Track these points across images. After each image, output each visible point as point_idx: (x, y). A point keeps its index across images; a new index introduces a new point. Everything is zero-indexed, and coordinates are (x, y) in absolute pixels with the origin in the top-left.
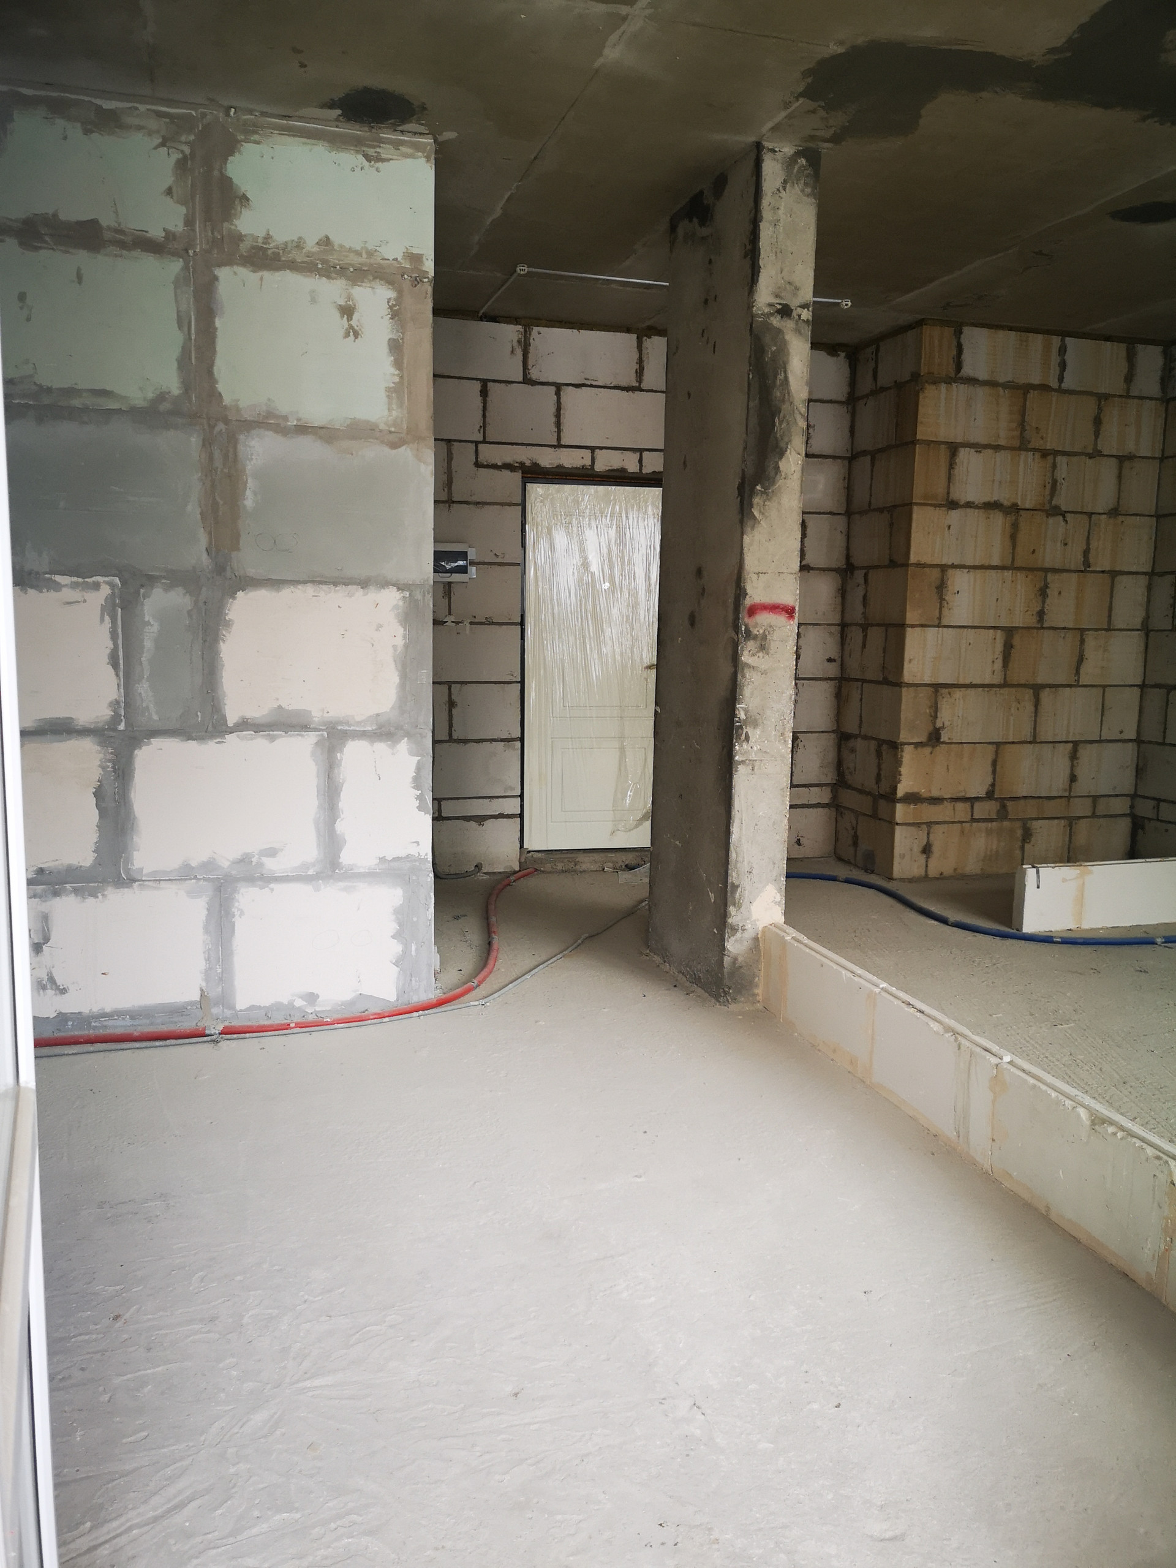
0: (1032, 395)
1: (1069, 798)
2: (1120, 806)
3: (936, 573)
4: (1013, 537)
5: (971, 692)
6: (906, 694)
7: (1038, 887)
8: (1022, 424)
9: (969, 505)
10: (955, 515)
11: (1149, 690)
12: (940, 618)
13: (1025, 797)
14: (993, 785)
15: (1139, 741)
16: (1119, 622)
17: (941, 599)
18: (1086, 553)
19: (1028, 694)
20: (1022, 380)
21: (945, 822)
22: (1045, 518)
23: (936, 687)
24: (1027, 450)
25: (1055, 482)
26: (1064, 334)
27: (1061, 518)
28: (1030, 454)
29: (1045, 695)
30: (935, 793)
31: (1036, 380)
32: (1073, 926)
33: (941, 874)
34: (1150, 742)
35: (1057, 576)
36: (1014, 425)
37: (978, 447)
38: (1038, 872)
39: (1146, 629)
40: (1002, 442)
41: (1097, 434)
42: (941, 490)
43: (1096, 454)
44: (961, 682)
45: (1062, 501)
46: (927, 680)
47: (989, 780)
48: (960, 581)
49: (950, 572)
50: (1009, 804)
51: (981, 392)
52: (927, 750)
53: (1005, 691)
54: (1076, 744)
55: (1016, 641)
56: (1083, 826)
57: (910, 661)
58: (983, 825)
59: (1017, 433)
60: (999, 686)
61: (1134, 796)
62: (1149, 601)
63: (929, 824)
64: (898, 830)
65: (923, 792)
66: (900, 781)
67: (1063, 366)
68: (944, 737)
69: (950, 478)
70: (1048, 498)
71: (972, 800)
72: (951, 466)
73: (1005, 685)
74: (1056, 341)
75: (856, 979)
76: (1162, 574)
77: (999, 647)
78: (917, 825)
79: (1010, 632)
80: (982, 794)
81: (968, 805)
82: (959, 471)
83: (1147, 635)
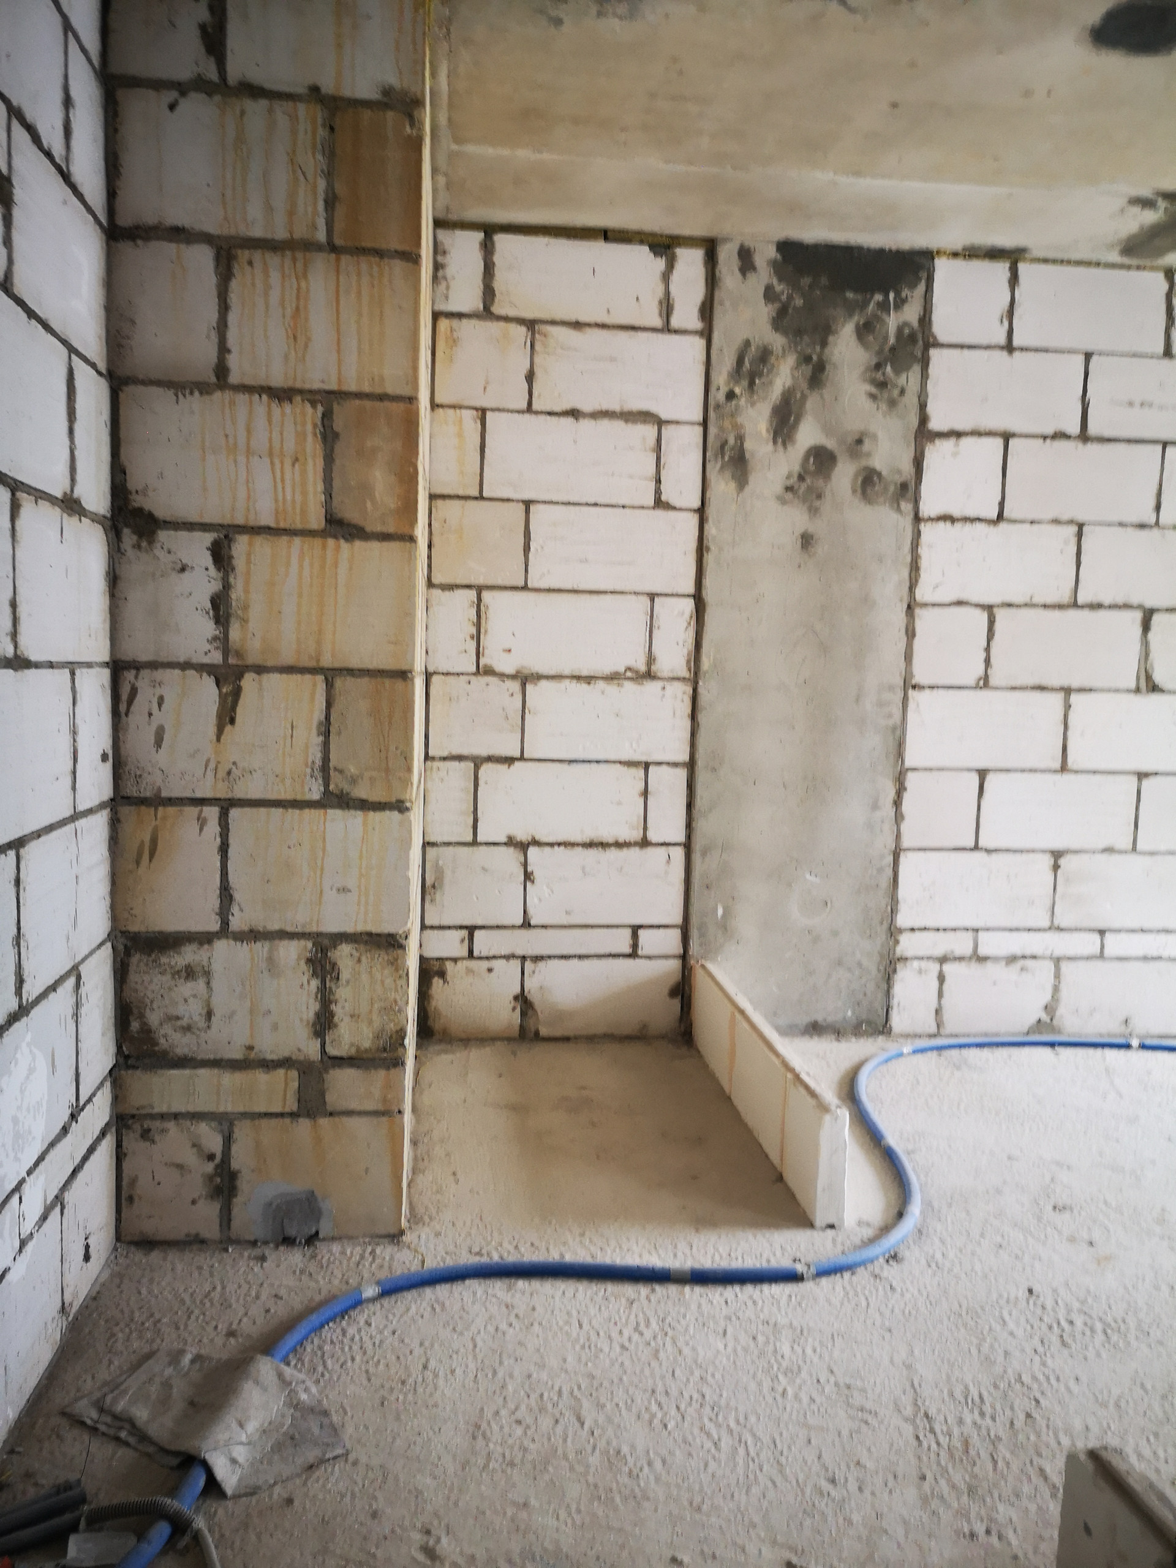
11: (437, 764)
34: (449, 844)
76: (449, 587)
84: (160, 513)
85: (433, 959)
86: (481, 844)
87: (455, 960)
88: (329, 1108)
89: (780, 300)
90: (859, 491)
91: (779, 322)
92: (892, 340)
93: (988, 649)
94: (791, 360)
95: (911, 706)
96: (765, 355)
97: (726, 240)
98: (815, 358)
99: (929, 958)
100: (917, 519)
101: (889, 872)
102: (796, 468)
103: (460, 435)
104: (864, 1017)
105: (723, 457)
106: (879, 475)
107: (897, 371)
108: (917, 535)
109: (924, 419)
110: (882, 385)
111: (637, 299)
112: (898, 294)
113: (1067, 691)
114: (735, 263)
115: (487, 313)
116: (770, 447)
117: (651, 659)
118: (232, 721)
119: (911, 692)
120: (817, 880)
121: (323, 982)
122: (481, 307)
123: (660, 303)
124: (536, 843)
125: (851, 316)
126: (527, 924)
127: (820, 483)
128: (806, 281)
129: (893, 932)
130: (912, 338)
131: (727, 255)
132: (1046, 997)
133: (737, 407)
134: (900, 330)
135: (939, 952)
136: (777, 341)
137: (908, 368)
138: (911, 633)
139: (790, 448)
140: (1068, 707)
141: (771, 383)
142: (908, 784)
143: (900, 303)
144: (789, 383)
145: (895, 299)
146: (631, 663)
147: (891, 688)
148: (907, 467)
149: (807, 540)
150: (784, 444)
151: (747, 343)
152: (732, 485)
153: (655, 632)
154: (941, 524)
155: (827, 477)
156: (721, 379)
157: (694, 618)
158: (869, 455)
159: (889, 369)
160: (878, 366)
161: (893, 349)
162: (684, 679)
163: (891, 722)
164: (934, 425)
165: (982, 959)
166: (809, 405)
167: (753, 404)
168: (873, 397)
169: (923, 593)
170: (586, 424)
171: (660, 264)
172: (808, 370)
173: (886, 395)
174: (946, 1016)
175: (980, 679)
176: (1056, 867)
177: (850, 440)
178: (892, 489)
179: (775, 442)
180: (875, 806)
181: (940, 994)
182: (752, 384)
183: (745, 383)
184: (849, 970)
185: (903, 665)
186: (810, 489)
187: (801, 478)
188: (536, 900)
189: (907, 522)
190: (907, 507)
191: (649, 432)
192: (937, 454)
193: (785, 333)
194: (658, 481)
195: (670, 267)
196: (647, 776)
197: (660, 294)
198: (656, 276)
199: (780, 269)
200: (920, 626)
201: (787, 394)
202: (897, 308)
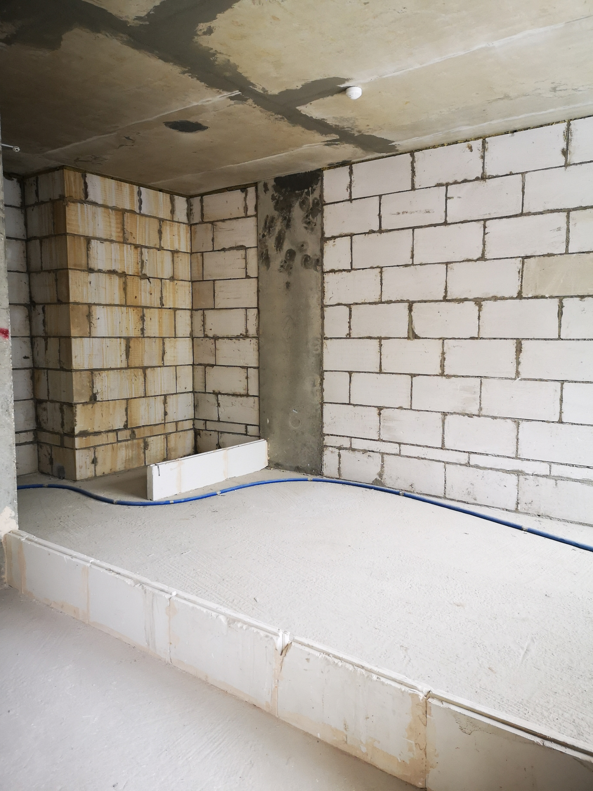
0: (127, 215)
1: (164, 423)
2: (188, 425)
3: (85, 308)
4: (125, 289)
5: (111, 372)
6: (76, 377)
7: (159, 475)
8: (123, 229)
9: (100, 271)
10: (93, 276)
11: (196, 366)
12: (90, 333)
13: (143, 426)
14: (127, 421)
15: (194, 392)
16: (179, 334)
17: (90, 323)
18: (161, 298)
19: (140, 372)
20: (120, 207)
21: (103, 445)
22: (139, 280)
23: (92, 371)
24: (127, 244)
25: (142, 262)
26: (140, 185)
27: (147, 280)
28: (129, 246)
29: (149, 371)
30: (96, 429)
31: (128, 207)
32: (177, 493)
33: (104, 473)
34: (199, 392)
35: (148, 310)
36: (119, 230)
37: (102, 240)
38: (158, 467)
39: (192, 337)
40: (114, 238)
41: (160, 239)
42: (84, 262)
43: (160, 249)
44: (105, 368)
45: (147, 271)
46: (86, 367)
47: (125, 419)
48: (98, 312)
49: (93, 307)
50: (136, 430)
51: (100, 210)
52: (90, 406)
53: (129, 371)
54: (165, 396)
55: (132, 344)
56: (172, 437)
57: (76, 357)
58: (123, 443)
59: (121, 235)
60: (125, 368)
61: (194, 419)
62: (192, 323)
63: (95, 447)
64: (77, 453)
65: (90, 429)
66: (76, 425)
67: (140, 202)
68: (99, 398)
69: (88, 256)
70: (140, 270)
71: (116, 431)
72: (88, 249)
73: (128, 368)
74: (136, 188)
75: (74, 560)
76: (197, 310)
77: (123, 347)
78: (88, 448)
79: (128, 339)
80: (122, 427)
81: (115, 434)
82: (92, 252)
83: (193, 340)
84: (36, 302)
85: (197, 429)
86: (207, 393)
87: (202, 430)
88: (65, 446)
89: (276, 199)
90: (303, 263)
91: (276, 207)
92: (311, 206)
93: (349, 323)
94: (280, 220)
95: (325, 346)
96: (273, 219)
97: (260, 182)
98: (287, 217)
99: (335, 447)
100: (323, 273)
101: (319, 412)
102: (284, 259)
103: (198, 262)
104: (314, 467)
105: (263, 258)
106: (309, 257)
107: (313, 218)
108: (323, 278)
109: (323, 233)
110: (309, 223)
111: (238, 208)
112: (312, 187)
113: (380, 338)
114: (263, 189)
115: (202, 222)
116: (276, 252)
118: (47, 350)
119: (324, 340)
120: (297, 412)
121: (62, 414)
122: (201, 220)
123: (244, 208)
124: (220, 393)
125: (297, 200)
126: (219, 421)
127: (291, 263)
128: (284, 190)
129: (323, 435)
130: (318, 204)
131: (261, 186)
132: (378, 470)
133: (266, 240)
134: (313, 201)
135: (338, 445)
136: (276, 214)
137: (317, 215)
138: (323, 317)
140: (381, 345)
141: (275, 229)
142: (324, 377)
143: (313, 191)
144: (280, 228)
145: (311, 189)
146: (241, 332)
147: (317, 339)
148: (319, 253)
149: (288, 285)
150: (280, 250)
151: (267, 216)
152: (266, 267)
153: (248, 321)
154: (331, 273)
155: (293, 260)
156: (260, 231)
157: (258, 315)
158: (306, 250)
159: (310, 217)
160: (307, 216)
161: (311, 209)
162: (256, 337)
163: (318, 352)
164: (327, 235)
165: (354, 450)
166: (286, 234)
167: (270, 237)
168: (306, 228)
169: (327, 302)
170: (227, 253)
171: (243, 195)
172: (285, 222)
173: (310, 227)
174: (342, 471)
175: (348, 334)
176: (380, 414)
177: (299, 245)
178: (314, 262)
179: (277, 251)
180: (314, 385)
181: (340, 463)
182: (269, 230)
183: (267, 231)
184: (308, 448)
185: (321, 330)
186: (288, 266)
187: (285, 262)
188: (221, 413)
189: (319, 274)
190: (319, 268)
191: (242, 252)
192: (329, 247)
193: (278, 211)
194: (246, 269)
195: (246, 195)
196: (247, 371)
197: (244, 205)
198: (243, 199)
199: (275, 188)
200: (326, 314)
201: (280, 232)
202: (312, 193)
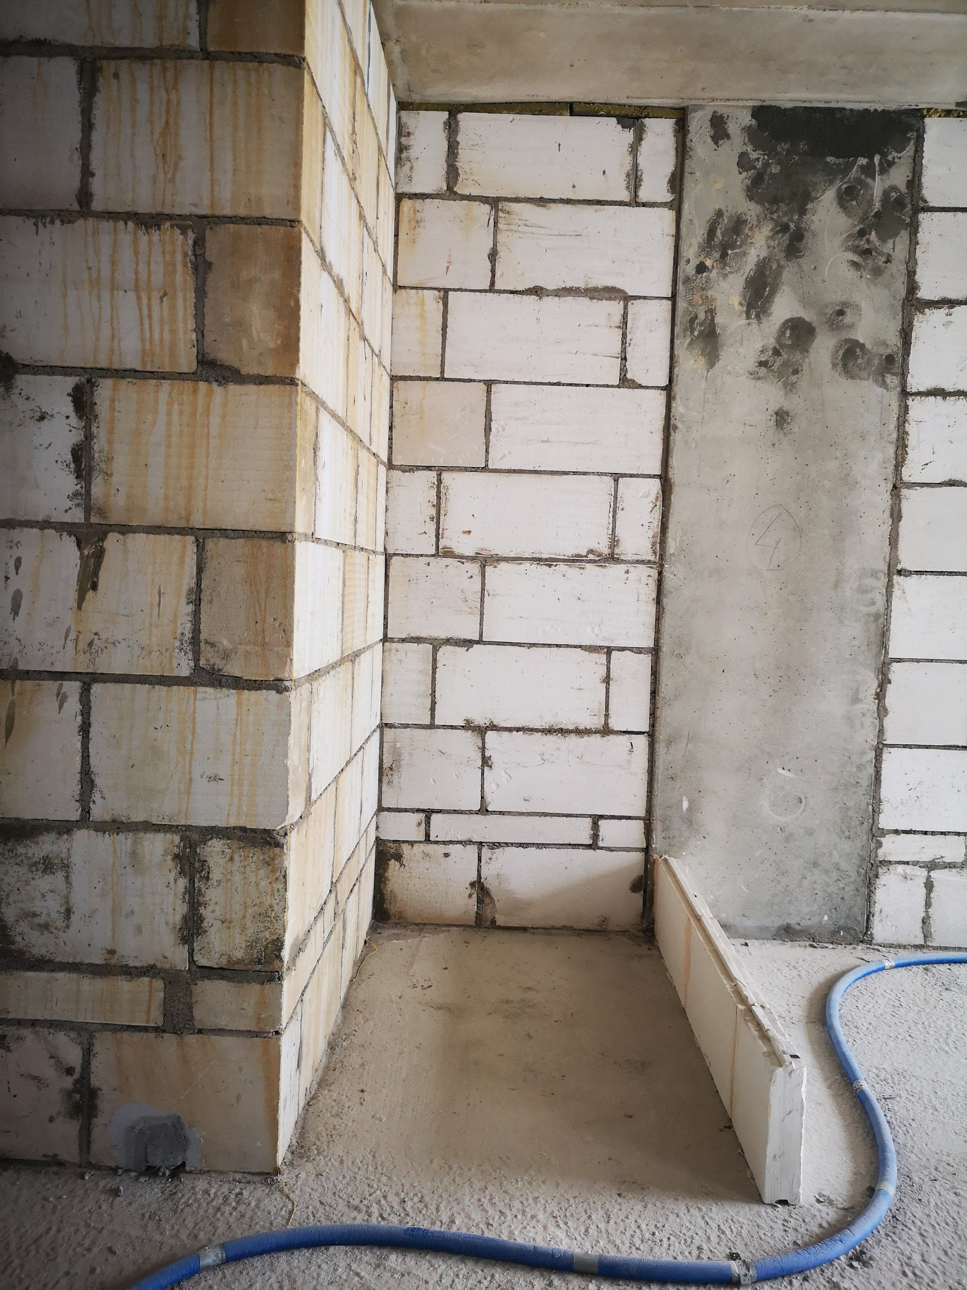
2: (373, 832)
11: (395, 645)
15: (381, 726)
24: (354, 191)
34: (406, 726)
53: (342, 671)
56: (362, 883)
61: (379, 811)
64: (284, 1046)
78: (295, 1011)
83: (387, 562)
84: (19, 355)
85: (390, 841)
86: (439, 727)
87: (412, 843)
88: (198, 1026)
89: (755, 168)
90: (840, 365)
91: (753, 191)
92: (877, 206)
94: (766, 230)
95: (897, 593)
96: (738, 225)
97: (698, 108)
98: (792, 226)
99: (915, 863)
100: (905, 394)
101: (871, 771)
102: (772, 342)
103: (422, 316)
104: (842, 922)
105: (692, 332)
106: (862, 346)
107: (883, 239)
108: (905, 410)
109: (912, 288)
110: (866, 253)
111: (604, 172)
112: (884, 155)
114: (707, 131)
115: (451, 193)
116: (743, 321)
117: (614, 542)
118: (94, 587)
119: (896, 578)
120: (791, 775)
121: (192, 881)
122: (445, 188)
123: (628, 175)
124: (494, 727)
125: (831, 182)
126: (484, 810)
127: (798, 356)
128: (785, 146)
129: (876, 834)
130: (900, 203)
131: (698, 124)
133: (708, 279)
134: (886, 194)
135: (926, 857)
136: (752, 210)
137: (895, 234)
138: (896, 515)
139: (764, 320)
141: (745, 254)
142: (891, 676)
143: (886, 167)
144: (764, 254)
145: (881, 161)
146: (593, 545)
147: (874, 574)
148: (894, 340)
149: (781, 418)
150: (758, 317)
151: (720, 213)
152: (702, 361)
153: (620, 514)
154: (931, 398)
155: (805, 351)
156: (691, 251)
157: (661, 499)
158: (851, 326)
159: (873, 236)
160: (862, 233)
161: (877, 215)
162: (649, 562)
163: (873, 610)
164: (924, 293)
166: (786, 275)
167: (725, 276)
168: (855, 265)
169: (910, 473)
170: (549, 302)
171: (628, 136)
172: (785, 239)
173: (870, 262)
174: (934, 927)
177: (829, 311)
178: (876, 362)
179: (748, 317)
180: (856, 700)
181: (928, 904)
182: (724, 255)
183: (717, 255)
184: (826, 872)
185: (887, 549)
186: (785, 364)
187: (776, 352)
188: (494, 786)
189: (892, 398)
190: (892, 380)
191: (615, 308)
193: (760, 202)
194: (624, 359)
195: (639, 138)
196: (609, 662)
197: (628, 167)
198: (626, 148)
199: (753, 135)
200: (905, 506)
201: (762, 267)
202: (883, 171)
